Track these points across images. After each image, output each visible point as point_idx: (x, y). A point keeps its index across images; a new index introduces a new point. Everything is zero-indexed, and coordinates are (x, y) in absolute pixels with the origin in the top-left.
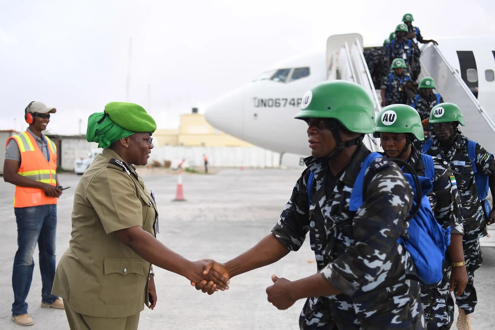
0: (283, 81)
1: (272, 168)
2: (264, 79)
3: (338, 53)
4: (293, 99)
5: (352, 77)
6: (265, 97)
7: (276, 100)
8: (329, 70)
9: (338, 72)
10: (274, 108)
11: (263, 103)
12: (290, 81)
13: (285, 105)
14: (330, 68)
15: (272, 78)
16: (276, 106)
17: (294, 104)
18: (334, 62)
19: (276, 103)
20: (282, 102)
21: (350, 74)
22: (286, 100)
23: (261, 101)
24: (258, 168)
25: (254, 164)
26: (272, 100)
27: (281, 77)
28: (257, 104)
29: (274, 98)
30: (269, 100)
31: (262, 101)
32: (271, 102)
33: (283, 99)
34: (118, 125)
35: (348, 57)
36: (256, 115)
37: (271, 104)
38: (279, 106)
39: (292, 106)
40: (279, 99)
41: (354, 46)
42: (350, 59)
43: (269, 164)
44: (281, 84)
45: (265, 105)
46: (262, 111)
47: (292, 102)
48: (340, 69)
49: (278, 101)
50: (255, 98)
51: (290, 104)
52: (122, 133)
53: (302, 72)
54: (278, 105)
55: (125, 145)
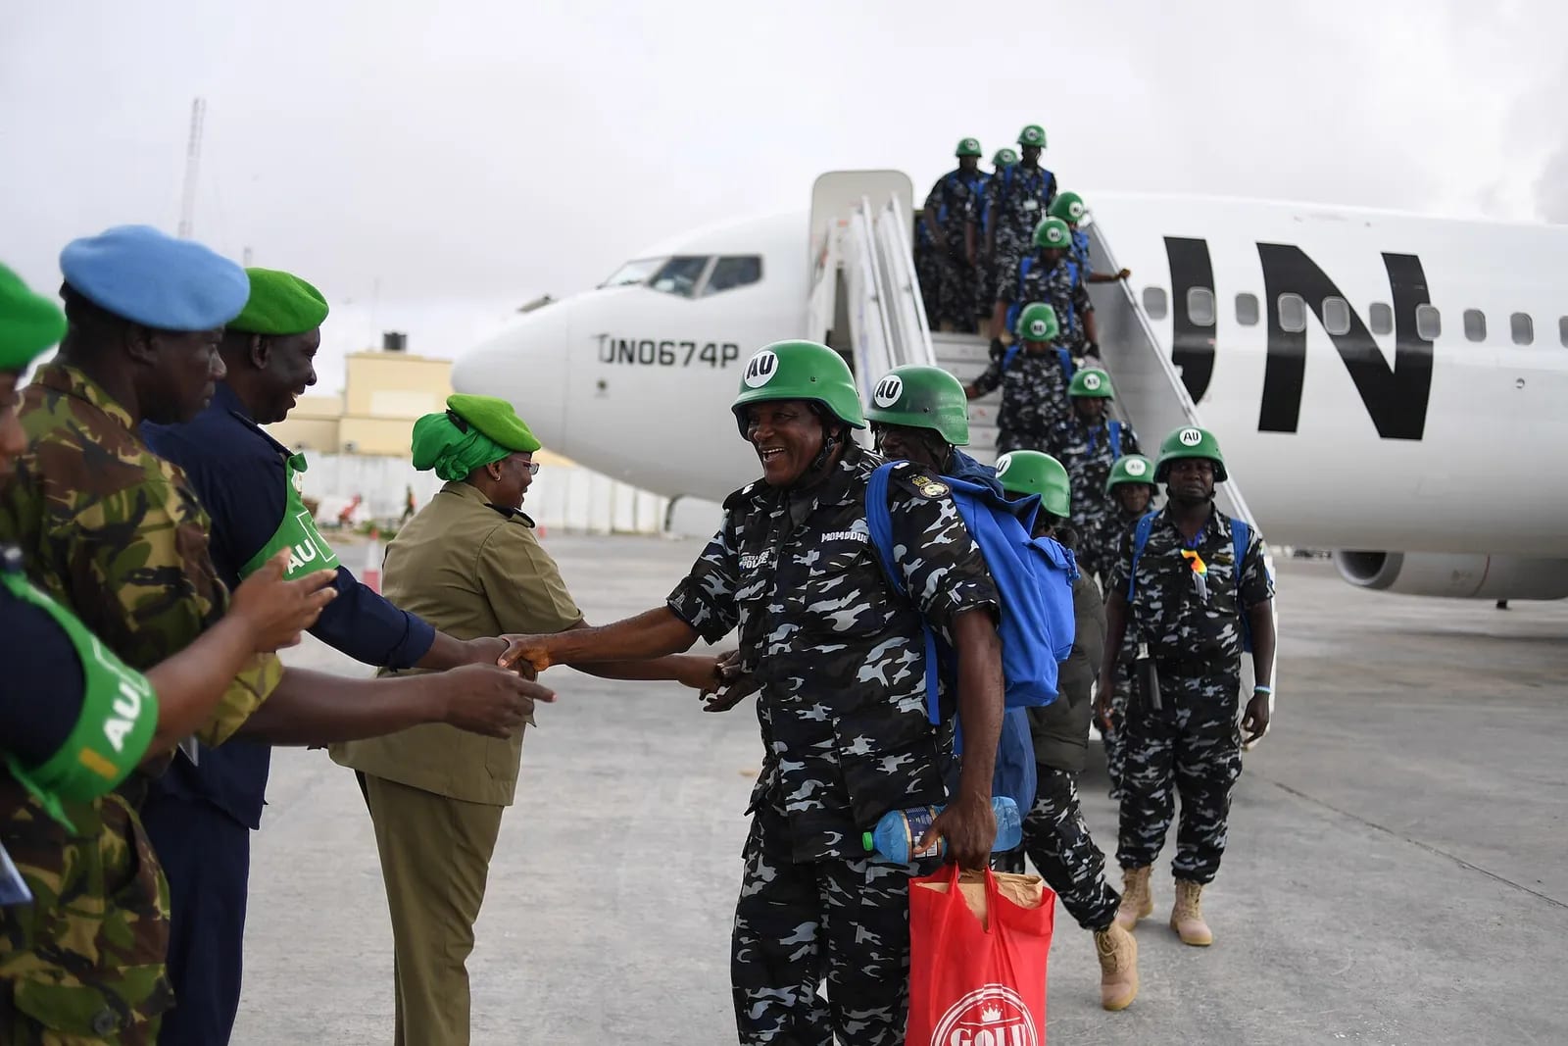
0: (683, 291)
1: (635, 534)
2: (630, 283)
3: (844, 224)
4: (712, 346)
5: (877, 299)
6: (632, 334)
7: (663, 344)
8: (818, 271)
9: (840, 273)
10: (656, 366)
11: (626, 351)
12: (705, 294)
13: (687, 362)
14: (820, 263)
15: (653, 282)
16: (662, 362)
17: (713, 360)
18: (832, 246)
19: (662, 353)
20: (681, 354)
21: (870, 290)
22: (693, 345)
23: (617, 347)
24: (591, 533)
25: (579, 521)
26: (652, 343)
27: (682, 280)
28: (607, 354)
29: (658, 341)
30: (643, 343)
31: (623, 344)
32: (647, 348)
33: (683, 344)
34: (488, 437)
35: (868, 241)
36: (602, 385)
37: (647, 357)
38: (671, 363)
39: (708, 364)
40: (672, 344)
41: (886, 215)
42: (873, 245)
43: (624, 523)
44: (678, 302)
45: (631, 359)
46: (622, 374)
47: (709, 354)
48: (845, 267)
49: (667, 348)
50: (603, 337)
51: (702, 358)
52: (492, 453)
53: (742, 270)
54: (667, 358)
55: (496, 474)
